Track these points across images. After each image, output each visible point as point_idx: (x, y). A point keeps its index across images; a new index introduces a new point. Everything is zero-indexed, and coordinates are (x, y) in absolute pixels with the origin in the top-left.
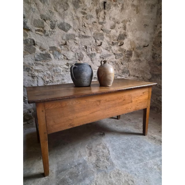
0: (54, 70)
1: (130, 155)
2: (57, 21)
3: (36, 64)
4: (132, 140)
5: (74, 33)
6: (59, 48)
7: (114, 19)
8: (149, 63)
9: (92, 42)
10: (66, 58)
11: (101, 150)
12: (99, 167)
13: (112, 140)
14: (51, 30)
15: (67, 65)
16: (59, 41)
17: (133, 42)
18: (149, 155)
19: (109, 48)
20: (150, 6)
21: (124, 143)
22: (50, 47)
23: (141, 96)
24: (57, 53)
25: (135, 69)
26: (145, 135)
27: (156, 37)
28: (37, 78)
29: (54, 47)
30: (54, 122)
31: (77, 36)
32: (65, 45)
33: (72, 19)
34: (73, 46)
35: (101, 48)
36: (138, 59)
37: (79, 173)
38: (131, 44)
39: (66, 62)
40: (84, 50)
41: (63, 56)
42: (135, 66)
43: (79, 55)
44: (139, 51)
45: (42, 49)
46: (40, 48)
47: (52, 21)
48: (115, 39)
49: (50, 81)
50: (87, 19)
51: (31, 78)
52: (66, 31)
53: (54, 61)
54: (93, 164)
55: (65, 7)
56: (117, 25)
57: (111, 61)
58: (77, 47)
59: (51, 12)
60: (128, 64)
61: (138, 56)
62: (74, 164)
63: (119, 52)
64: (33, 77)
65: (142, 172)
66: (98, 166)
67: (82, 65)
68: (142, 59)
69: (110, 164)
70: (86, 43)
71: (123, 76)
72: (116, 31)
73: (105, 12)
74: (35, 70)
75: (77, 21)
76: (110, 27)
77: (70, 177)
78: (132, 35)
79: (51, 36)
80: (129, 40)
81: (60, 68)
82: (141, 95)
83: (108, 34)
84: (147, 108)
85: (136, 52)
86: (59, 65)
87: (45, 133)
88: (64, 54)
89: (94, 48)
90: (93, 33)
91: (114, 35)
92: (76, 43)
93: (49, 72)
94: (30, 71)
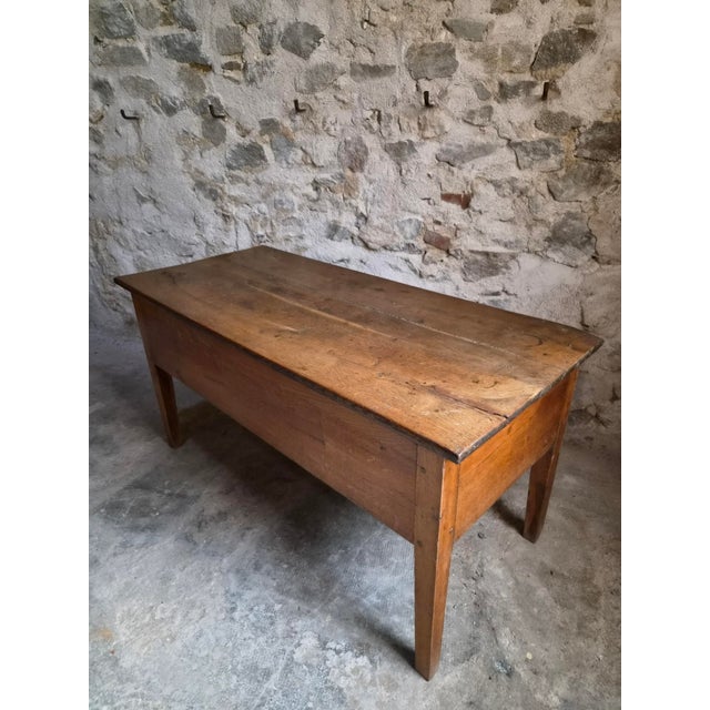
0: (275, 203)
2: (275, 23)
3: (230, 179)
5: (333, 58)
6: (287, 123)
10: (310, 161)
14: (262, 57)
15: (314, 186)
16: (286, 99)
19: (482, 116)
22: (260, 122)
24: (282, 142)
28: (236, 223)
29: (272, 121)
31: (342, 73)
34: (332, 114)
35: (440, 115)
39: (312, 174)
40: (370, 126)
41: (300, 153)
43: (351, 149)
45: (242, 129)
46: (239, 127)
47: (262, 25)
48: (516, 62)
49: (266, 237)
51: (220, 220)
52: (305, 55)
53: (274, 171)
57: (489, 177)
58: (345, 116)
60: (589, 199)
63: (536, 135)
64: (226, 217)
70: (375, 98)
71: (550, 254)
72: (524, 18)
74: (229, 196)
75: (342, 7)
76: (489, 5)
77: (133, 508)
79: (261, 80)
81: (290, 195)
83: (477, 46)
86: (289, 184)
88: (304, 147)
89: (409, 117)
90: (404, 49)
91: (511, 43)
92: (339, 100)
93: (264, 207)
94: (219, 201)
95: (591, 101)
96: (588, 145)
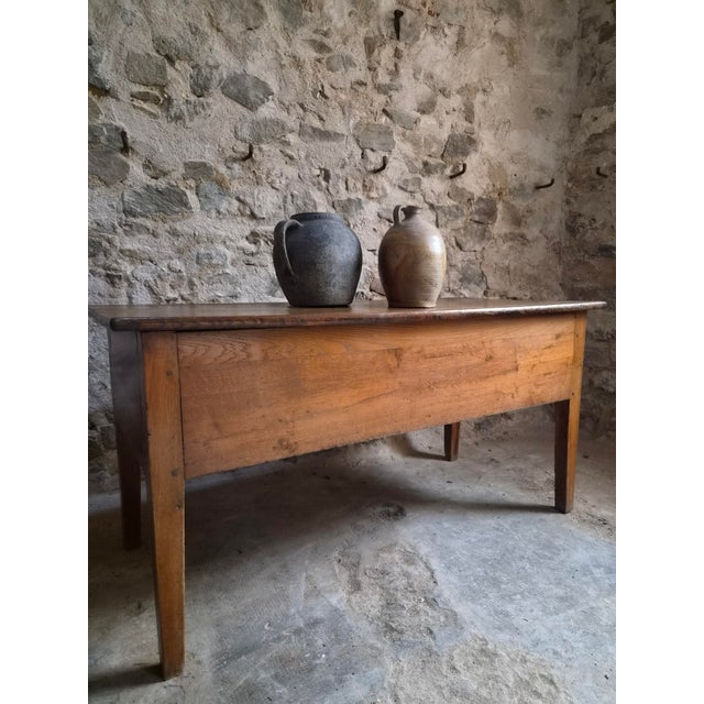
0: (198, 258)
1: (520, 582)
2: (217, 67)
3: (127, 228)
4: (516, 531)
5: (283, 116)
6: (222, 169)
7: (430, 76)
8: (558, 251)
9: (351, 155)
10: (248, 213)
11: (397, 570)
12: (401, 633)
13: (438, 532)
14: (193, 98)
15: (251, 238)
16: (223, 145)
17: (500, 166)
18: (595, 580)
19: (413, 185)
20: (555, 46)
21: (487, 540)
22: (185, 164)
23: (549, 347)
24: (215, 188)
25: (507, 270)
26: (563, 512)
27: (579, 153)
28: (131, 285)
29: (204, 165)
30: (216, 425)
31: (292, 131)
32: (244, 159)
33: (274, 64)
34: (278, 167)
35: (381, 180)
36: (517, 231)
37: (315, 657)
38: (490, 175)
39: (248, 226)
40: (319, 184)
41: (236, 203)
42: (506, 256)
43: (300, 202)
44: (520, 204)
45: (155, 168)
46: (148, 165)
47: (197, 65)
48: (434, 150)
49: (180, 301)
50: (331, 69)
51: (102, 285)
52: (252, 107)
53: (198, 220)
54: (371, 623)
55: (249, 17)
56: (440, 99)
58: (291, 172)
59: (195, 31)
60: (480, 249)
61: (517, 221)
62: (290, 622)
64: (112, 279)
65: (581, 645)
66: (392, 630)
67: (322, 221)
68: (532, 232)
69: (442, 619)
70: (325, 159)
71: (462, 291)
72: (437, 120)
73: (397, 50)
74: (122, 251)
75: (293, 74)
76: (416, 106)
77: (276, 677)
78: (494, 141)
79: (191, 120)
80: (487, 160)
81: (221, 248)
82: (549, 343)
83: (408, 132)
84: (571, 398)
85: (510, 208)
86: (220, 236)
87: (174, 474)
88: (241, 197)
89: (356, 179)
90: (352, 122)
91: (430, 135)
92: (287, 155)
93: (178, 264)
94: (101, 256)
95: (477, 183)
96: (478, 212)
